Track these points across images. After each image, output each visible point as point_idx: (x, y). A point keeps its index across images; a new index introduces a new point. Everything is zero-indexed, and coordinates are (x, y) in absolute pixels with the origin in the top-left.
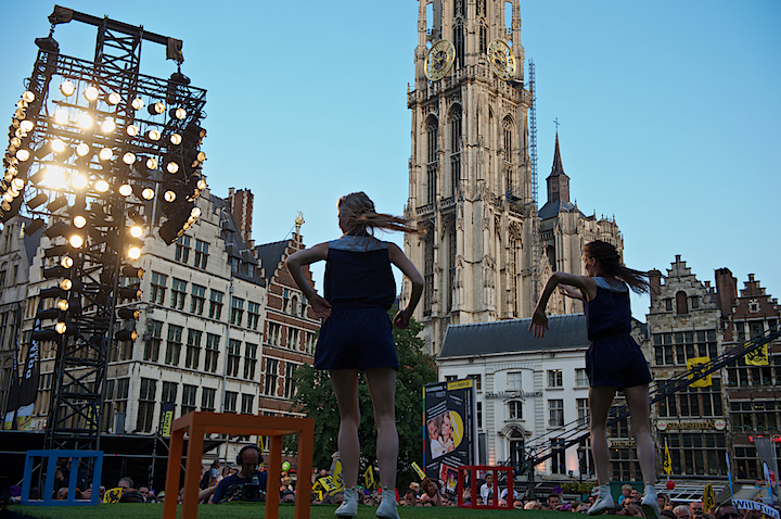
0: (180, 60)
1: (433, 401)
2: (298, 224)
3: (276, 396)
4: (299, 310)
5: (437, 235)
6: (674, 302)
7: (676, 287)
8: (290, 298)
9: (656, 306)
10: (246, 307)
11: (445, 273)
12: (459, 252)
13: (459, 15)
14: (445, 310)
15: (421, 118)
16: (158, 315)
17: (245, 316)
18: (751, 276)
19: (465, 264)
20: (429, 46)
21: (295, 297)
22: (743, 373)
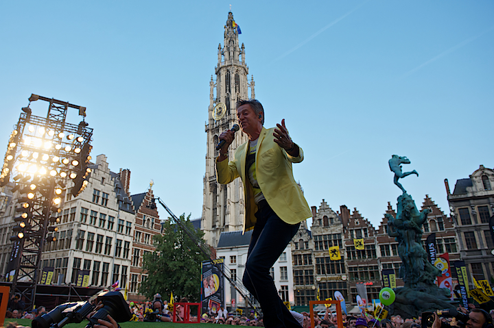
0: (85, 116)
1: (205, 269)
2: (151, 185)
3: (139, 266)
4: (150, 225)
5: (218, 190)
6: (322, 221)
7: (324, 214)
8: (146, 219)
9: (315, 222)
10: (125, 224)
11: (222, 207)
12: (228, 198)
13: (228, 92)
14: (222, 225)
15: (211, 136)
16: (83, 227)
17: (125, 228)
18: (355, 209)
19: (231, 203)
20: (215, 105)
21: (149, 219)
22: (353, 253)
